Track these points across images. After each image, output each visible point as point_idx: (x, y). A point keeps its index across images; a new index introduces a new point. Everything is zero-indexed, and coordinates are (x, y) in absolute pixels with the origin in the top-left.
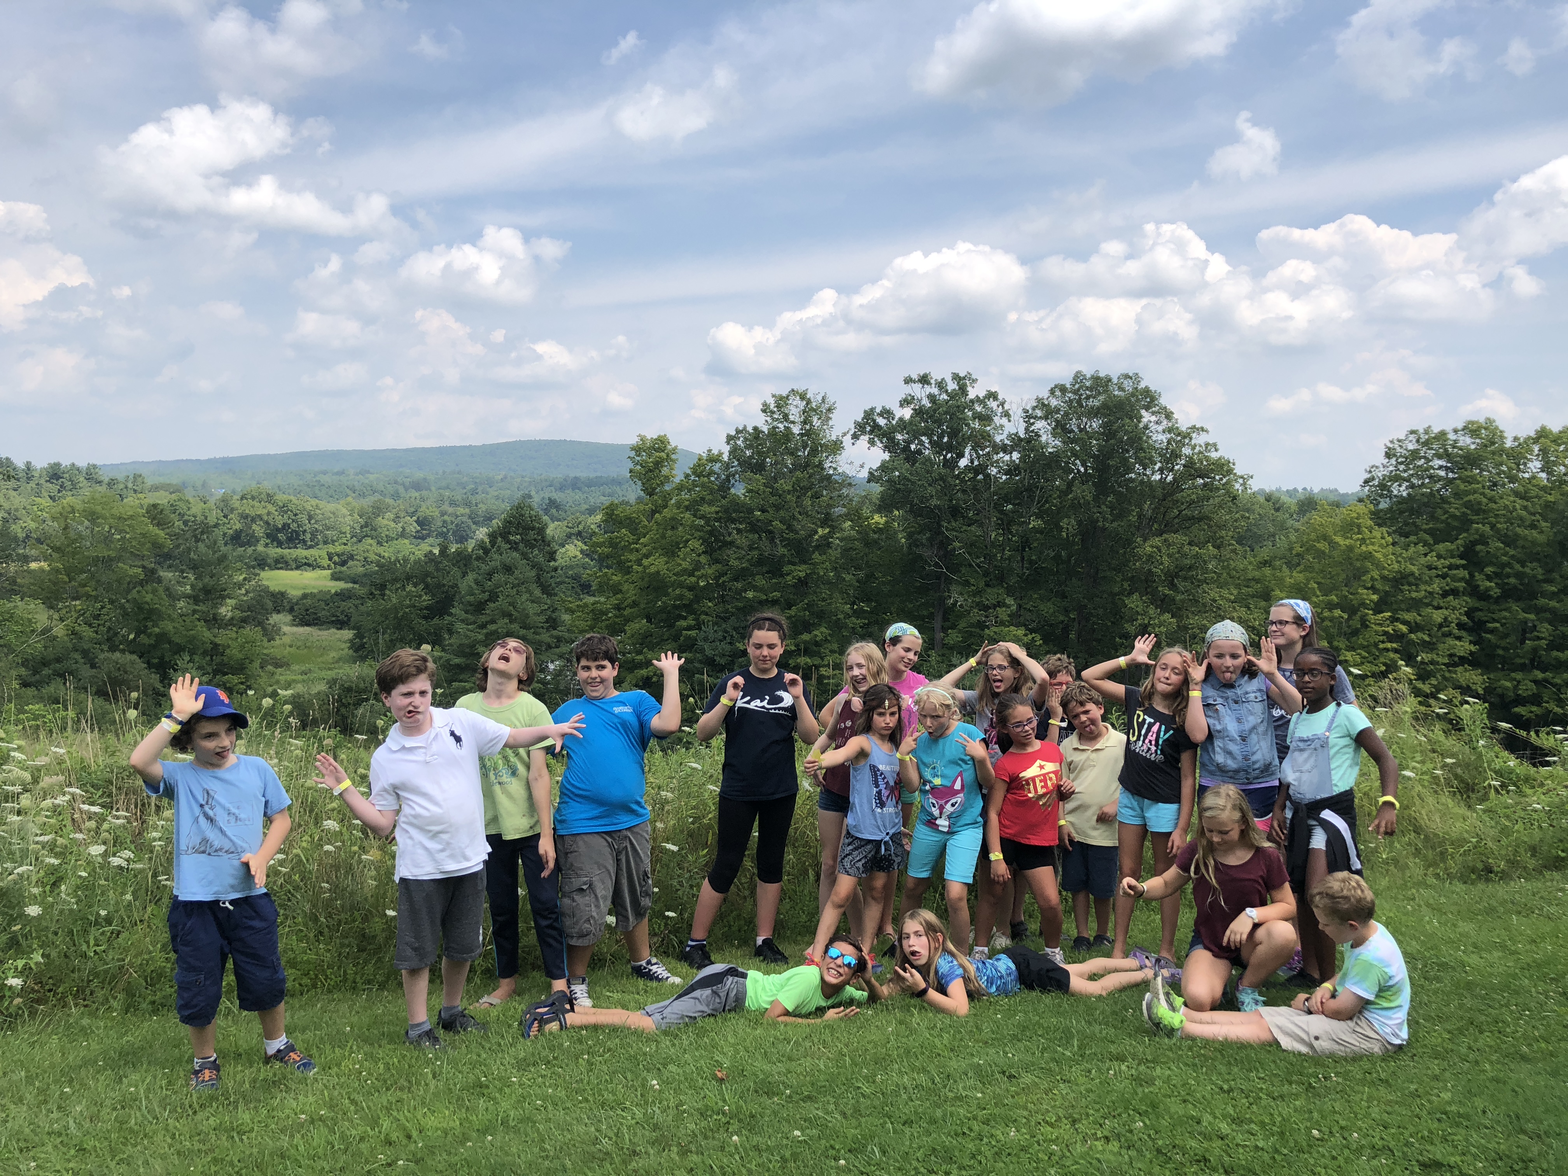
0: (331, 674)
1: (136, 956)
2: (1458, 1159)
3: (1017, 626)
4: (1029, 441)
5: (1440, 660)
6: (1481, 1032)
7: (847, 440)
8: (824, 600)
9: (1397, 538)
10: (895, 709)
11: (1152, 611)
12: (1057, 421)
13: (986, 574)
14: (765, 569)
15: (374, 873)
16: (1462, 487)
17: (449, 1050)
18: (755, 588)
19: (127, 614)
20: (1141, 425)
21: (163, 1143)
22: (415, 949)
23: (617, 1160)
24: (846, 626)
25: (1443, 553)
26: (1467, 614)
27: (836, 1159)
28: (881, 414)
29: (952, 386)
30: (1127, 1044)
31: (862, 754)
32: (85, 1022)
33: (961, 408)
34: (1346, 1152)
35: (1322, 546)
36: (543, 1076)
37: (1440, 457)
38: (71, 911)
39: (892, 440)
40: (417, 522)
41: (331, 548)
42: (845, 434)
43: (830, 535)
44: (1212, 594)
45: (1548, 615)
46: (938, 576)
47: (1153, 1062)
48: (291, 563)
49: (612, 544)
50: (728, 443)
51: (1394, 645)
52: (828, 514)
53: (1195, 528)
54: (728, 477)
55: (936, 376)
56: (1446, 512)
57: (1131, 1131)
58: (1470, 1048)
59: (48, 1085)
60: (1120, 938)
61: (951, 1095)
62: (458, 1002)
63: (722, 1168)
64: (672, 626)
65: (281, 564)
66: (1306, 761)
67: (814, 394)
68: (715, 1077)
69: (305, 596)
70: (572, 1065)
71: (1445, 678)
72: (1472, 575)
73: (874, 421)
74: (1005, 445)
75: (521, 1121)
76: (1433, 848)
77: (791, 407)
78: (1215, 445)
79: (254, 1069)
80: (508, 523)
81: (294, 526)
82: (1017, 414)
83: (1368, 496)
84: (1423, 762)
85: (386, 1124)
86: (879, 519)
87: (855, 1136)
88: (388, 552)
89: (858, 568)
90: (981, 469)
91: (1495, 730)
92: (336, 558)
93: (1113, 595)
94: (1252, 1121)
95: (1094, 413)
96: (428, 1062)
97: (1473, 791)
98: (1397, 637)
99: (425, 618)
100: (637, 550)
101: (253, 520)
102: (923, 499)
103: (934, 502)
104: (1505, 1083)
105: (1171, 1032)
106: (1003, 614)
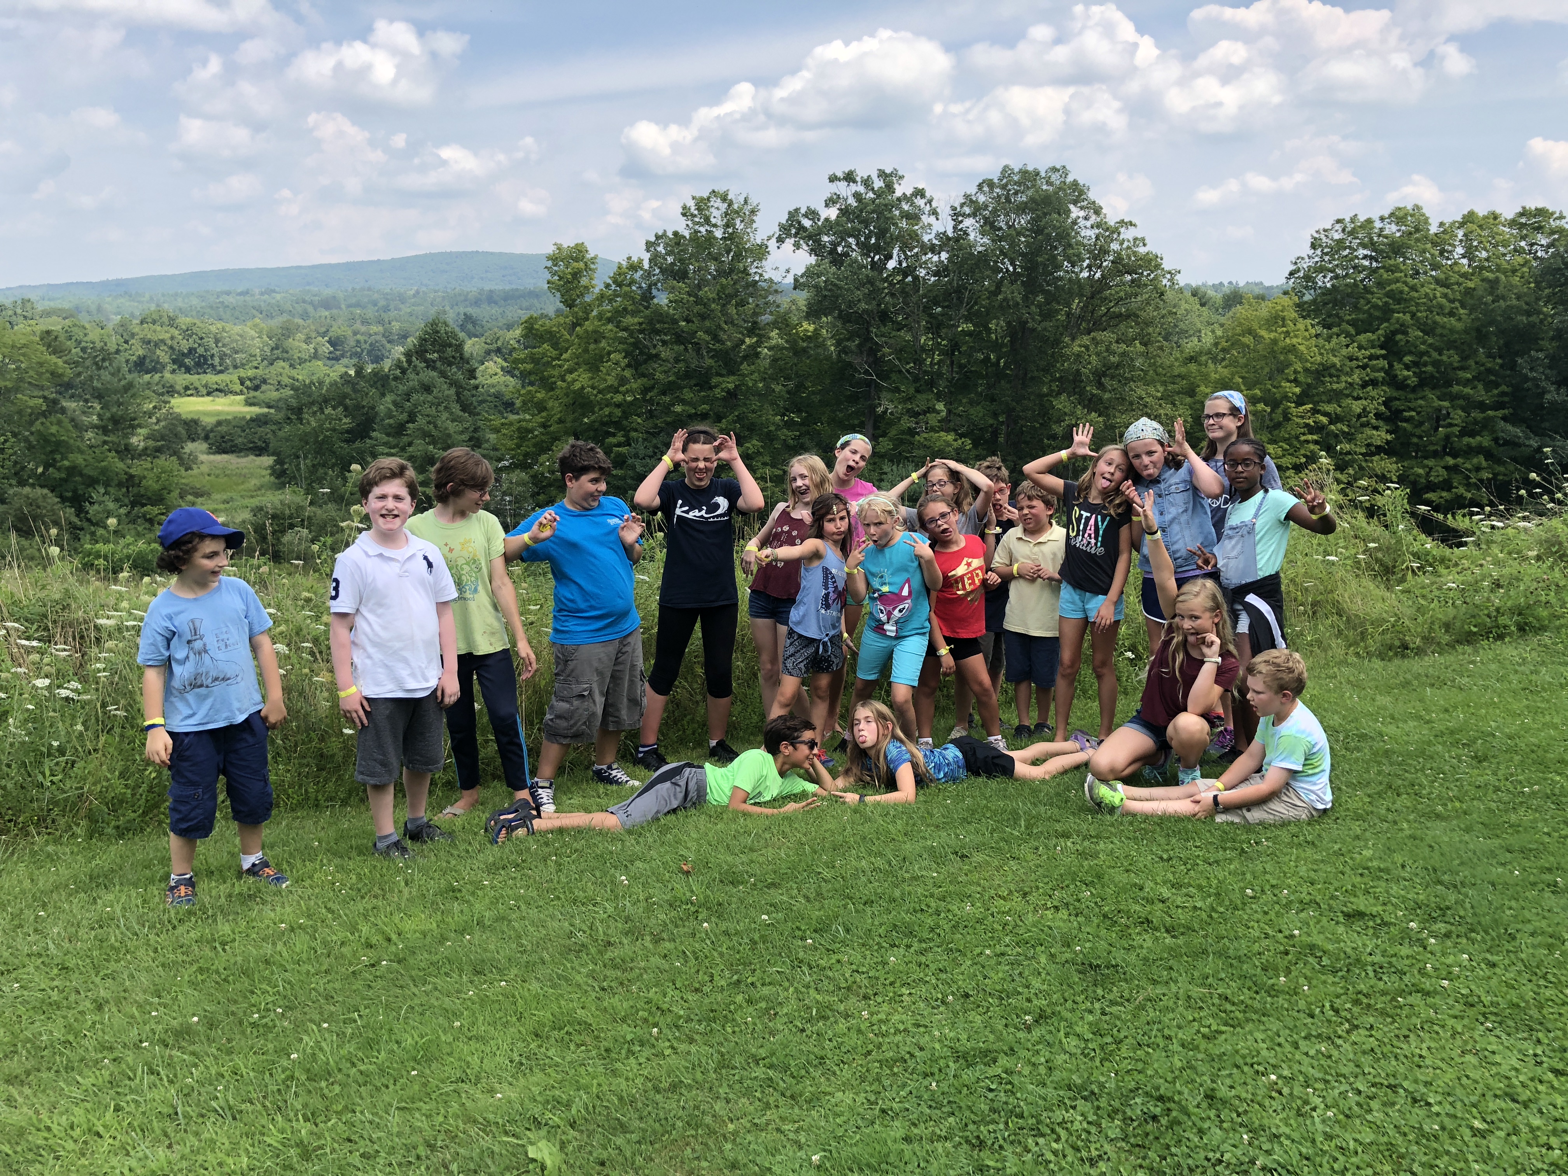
0: (255, 502)
1: (95, 784)
2: (1380, 908)
3: (947, 431)
4: (957, 240)
5: (1358, 450)
6: (1398, 795)
7: (772, 244)
8: (754, 412)
9: (1319, 329)
11: (1079, 411)
12: (986, 219)
13: (916, 379)
14: (693, 382)
15: (326, 694)
16: (1385, 276)
17: (418, 858)
18: (683, 402)
19: (33, 447)
20: (1070, 221)
21: (146, 958)
23: (593, 951)
24: (777, 438)
25: (1364, 343)
26: (1385, 404)
27: (803, 939)
28: (806, 216)
29: (878, 184)
30: (1071, 823)
31: (816, 555)
32: (50, 848)
33: (889, 207)
34: (1277, 907)
35: (1248, 340)
36: (513, 879)
37: (1365, 247)
38: (23, 743)
39: (818, 242)
40: (330, 342)
41: (242, 373)
42: (769, 238)
43: (759, 344)
44: (1139, 391)
45: (1461, 402)
46: (869, 384)
47: (1096, 837)
48: (201, 389)
49: (534, 359)
50: (648, 251)
51: (1315, 437)
52: (755, 323)
53: (1122, 327)
54: (650, 287)
55: (861, 173)
56: (1369, 302)
57: (1079, 901)
58: (1388, 810)
59: (22, 910)
61: (907, 876)
62: (422, 814)
63: (694, 953)
65: (188, 390)
67: (736, 196)
68: (681, 870)
69: (219, 423)
70: (541, 866)
71: (1361, 468)
72: (1391, 366)
73: (799, 222)
74: (934, 245)
75: (497, 920)
76: (1355, 629)
77: (713, 210)
78: (1143, 239)
79: (228, 885)
80: (423, 340)
81: (200, 351)
82: (945, 212)
83: (1294, 289)
84: (1346, 548)
85: (365, 929)
86: (809, 327)
87: (819, 917)
88: (302, 375)
89: (788, 378)
90: (909, 271)
91: (1413, 514)
92: (248, 383)
93: (1041, 396)
94: (1190, 885)
95: (1022, 209)
96: (399, 871)
97: (1393, 573)
98: (1319, 428)
99: (347, 441)
100: (560, 366)
101: (156, 345)
102: (851, 305)
103: (863, 306)
104: (1422, 840)
105: (1112, 809)
106: (933, 420)
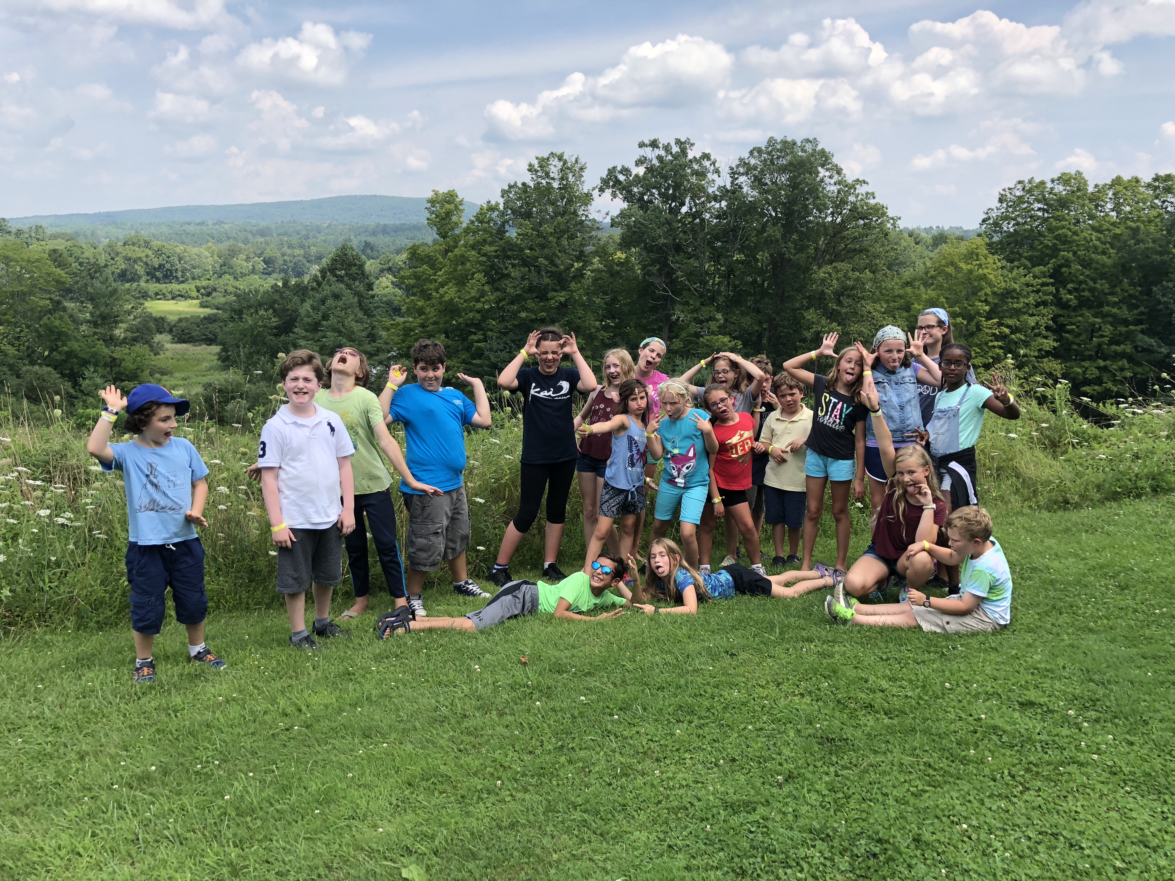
0: (206, 380)
1: (82, 589)
2: (1046, 699)
3: (724, 334)
4: (734, 192)
5: (1032, 354)
6: (1061, 614)
7: (596, 193)
8: (580, 318)
9: (1004, 262)
10: (643, 394)
11: (824, 321)
12: (754, 176)
13: (701, 296)
14: (534, 295)
15: (256, 525)
16: (1054, 224)
18: (527, 310)
19: (41, 336)
20: (818, 179)
21: (117, 721)
22: (295, 579)
23: (453, 721)
24: (596, 338)
25: (1038, 274)
26: (1052, 319)
27: (611, 715)
28: (621, 172)
29: (675, 149)
30: (814, 631)
31: (623, 427)
32: (48, 637)
33: (683, 167)
34: (968, 697)
35: (950, 270)
36: (395, 666)
37: (1039, 202)
38: (29, 558)
39: (630, 192)
40: (264, 261)
41: (198, 283)
42: (593, 189)
43: (583, 268)
44: (868, 307)
45: (1110, 319)
46: (666, 298)
47: (833, 642)
48: (167, 294)
49: (417, 277)
50: (503, 196)
51: (1000, 343)
52: (582, 252)
53: (857, 258)
54: (503, 223)
55: (663, 141)
56: (1041, 243)
57: (819, 689)
58: (1053, 625)
59: (25, 683)
60: (807, 557)
61: (690, 668)
62: (326, 615)
63: (528, 724)
64: (465, 339)
65: (158, 295)
66: (942, 426)
67: (570, 157)
68: (520, 662)
69: (180, 320)
70: (415, 657)
71: (1034, 367)
72: (1058, 291)
73: (616, 177)
74: (716, 196)
75: (381, 697)
76: (1029, 488)
77: (551, 167)
78: (873, 194)
79: (180, 667)
80: (334, 260)
81: (168, 266)
82: (725, 171)
83: (985, 232)
84: (1023, 427)
85: (282, 702)
86: (620, 255)
87: (623, 699)
88: (242, 285)
89: (605, 293)
90: (698, 214)
91: (1074, 403)
92: (202, 291)
93: (794, 310)
94: (903, 679)
95: (783, 170)
96: (308, 658)
97: (1058, 447)
98: (1002, 337)
99: (275, 335)
100: (435, 281)
101: (135, 261)
102: (653, 239)
103: (662, 241)
104: (1078, 648)
105: (845, 621)
106: (713, 326)
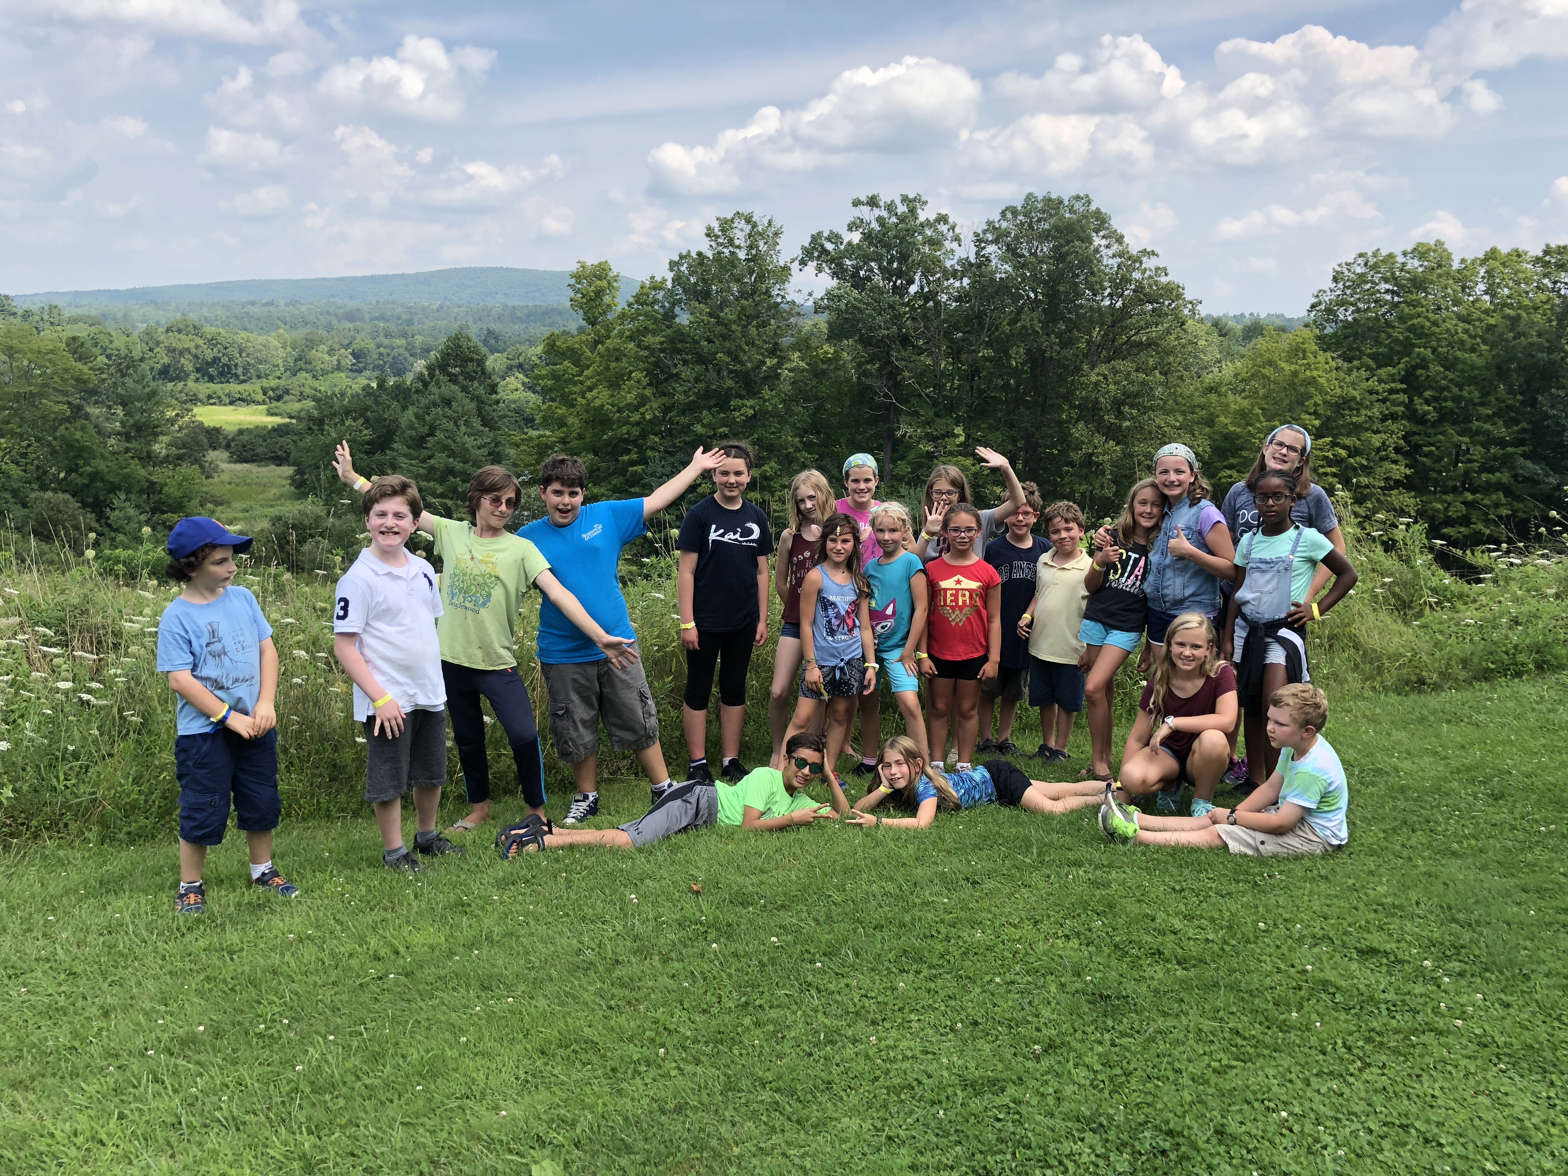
0: (274, 512)
1: (108, 789)
2: (1394, 946)
3: (966, 455)
4: (979, 266)
5: (1377, 483)
6: (1414, 831)
7: (795, 266)
8: (773, 433)
9: (1340, 362)
11: (1097, 439)
12: (1008, 246)
13: (935, 403)
14: (712, 402)
15: (340, 705)
16: (1407, 310)
17: (428, 871)
18: (703, 422)
19: (56, 452)
20: (1092, 249)
21: (154, 965)
23: (601, 969)
24: (795, 459)
25: (1384, 377)
26: (1404, 438)
27: (812, 962)
28: (828, 239)
29: (902, 209)
30: (1083, 852)
32: (62, 853)
33: (911, 232)
34: (1290, 941)
35: (1268, 371)
36: (524, 894)
37: (1386, 281)
38: (38, 747)
39: (840, 265)
40: (353, 354)
41: (265, 383)
42: (792, 261)
43: (780, 365)
44: (1157, 421)
45: (1481, 438)
46: (888, 407)
47: (1108, 866)
48: (224, 398)
49: (555, 376)
50: (671, 270)
51: (1334, 470)
52: (776, 344)
53: (1142, 356)
54: (672, 306)
55: (885, 198)
56: (1390, 336)
57: (1090, 930)
58: (1403, 846)
59: (31, 914)
61: (918, 901)
63: (702, 973)
64: (616, 461)
65: (211, 399)
67: (761, 218)
68: (691, 890)
69: (241, 432)
70: (551, 883)
71: (1379, 502)
72: (1411, 400)
73: (822, 246)
74: (956, 271)
75: (505, 935)
76: (1371, 663)
77: (737, 231)
78: (1165, 269)
79: (238, 893)
80: (445, 355)
81: (225, 360)
82: (968, 239)
83: (1315, 322)
85: (373, 942)
86: (829, 349)
87: (828, 940)
88: (324, 386)
89: (808, 400)
90: (930, 296)
91: (1431, 549)
92: (271, 393)
93: (1061, 423)
94: (1202, 917)
95: (1045, 236)
96: (409, 883)
97: (1410, 608)
98: (1337, 461)
99: (367, 453)
100: (581, 383)
101: (181, 354)
102: (872, 329)
103: (884, 331)
104: (1437, 877)
105: (1125, 840)
106: (952, 444)
